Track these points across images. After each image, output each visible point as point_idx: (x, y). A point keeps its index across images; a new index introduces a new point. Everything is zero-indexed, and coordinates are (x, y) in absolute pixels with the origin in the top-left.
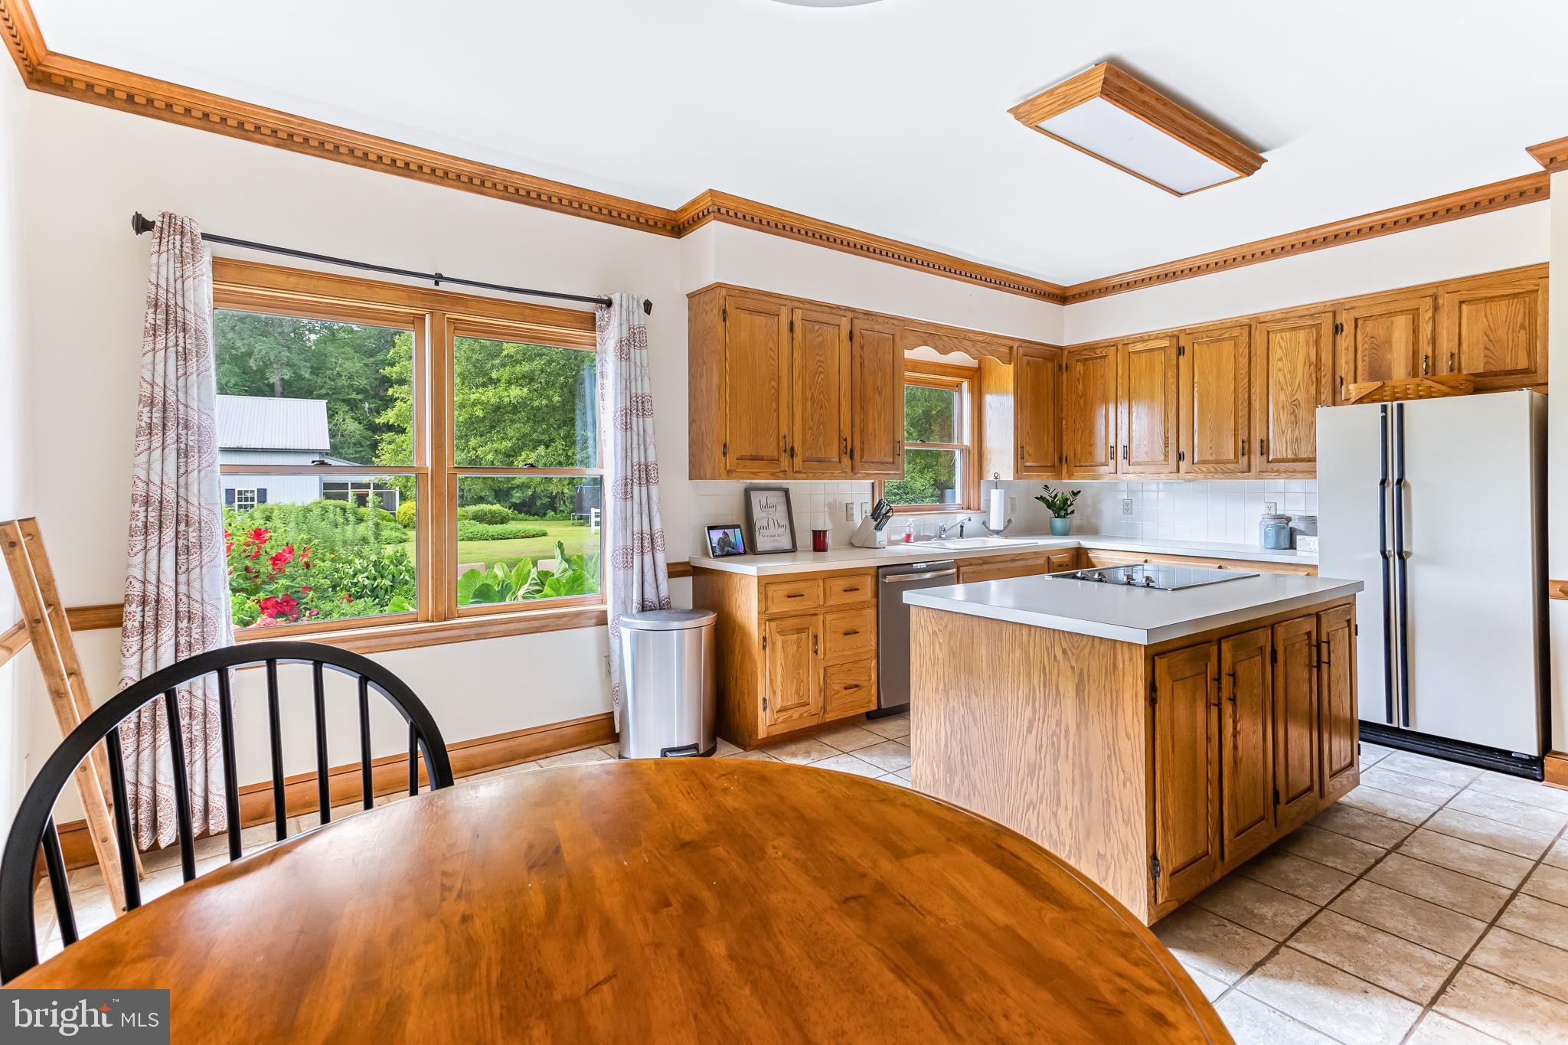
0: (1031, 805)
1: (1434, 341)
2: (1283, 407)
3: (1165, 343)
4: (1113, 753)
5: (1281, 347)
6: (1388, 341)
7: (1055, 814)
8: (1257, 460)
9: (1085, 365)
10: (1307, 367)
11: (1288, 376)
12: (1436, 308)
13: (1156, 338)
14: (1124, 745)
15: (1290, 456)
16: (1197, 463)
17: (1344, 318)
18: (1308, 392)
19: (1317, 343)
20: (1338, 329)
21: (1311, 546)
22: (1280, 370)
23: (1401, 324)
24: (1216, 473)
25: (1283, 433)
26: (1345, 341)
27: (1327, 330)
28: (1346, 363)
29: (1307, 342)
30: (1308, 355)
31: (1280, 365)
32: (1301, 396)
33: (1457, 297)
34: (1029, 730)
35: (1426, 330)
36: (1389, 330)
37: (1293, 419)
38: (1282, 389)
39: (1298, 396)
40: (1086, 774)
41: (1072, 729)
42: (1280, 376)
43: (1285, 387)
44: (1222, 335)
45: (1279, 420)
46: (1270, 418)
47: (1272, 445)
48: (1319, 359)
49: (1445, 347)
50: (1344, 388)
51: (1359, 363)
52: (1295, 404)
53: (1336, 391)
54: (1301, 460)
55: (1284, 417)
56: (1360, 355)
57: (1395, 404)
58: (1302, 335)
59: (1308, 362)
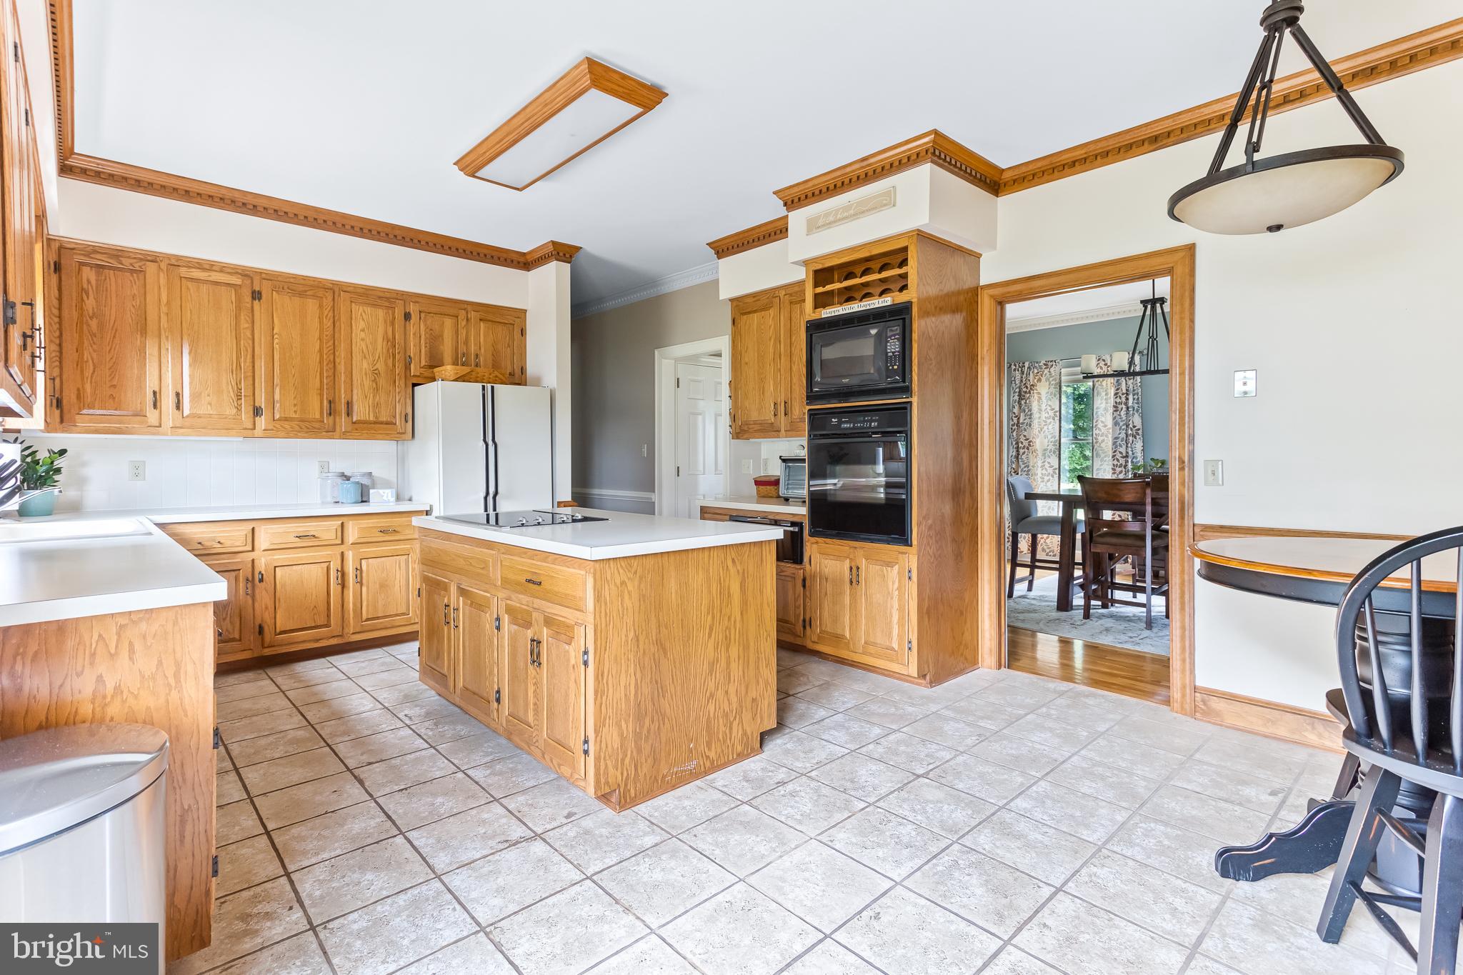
1: (466, 342)
2: (366, 374)
3: (236, 280)
5: (363, 319)
6: (441, 336)
8: (343, 421)
9: (98, 274)
10: (385, 343)
11: (370, 347)
12: (468, 319)
13: (221, 271)
15: (372, 418)
16: (279, 420)
17: (412, 308)
18: (386, 366)
19: (393, 323)
20: (407, 316)
21: (385, 498)
22: (363, 340)
23: (448, 324)
24: (299, 432)
25: (366, 397)
26: (412, 328)
27: (399, 314)
28: (414, 346)
29: (385, 322)
30: (386, 332)
31: (363, 335)
32: (380, 366)
33: (478, 315)
34: (710, 636)
35: (462, 335)
36: (442, 328)
37: (374, 386)
38: (365, 357)
39: (378, 366)
42: (363, 345)
43: (367, 356)
44: (306, 291)
45: (362, 385)
46: (355, 382)
47: (355, 408)
48: (394, 338)
49: (473, 349)
50: (412, 366)
51: (423, 348)
52: (376, 373)
53: (407, 367)
54: (382, 423)
55: (367, 383)
56: (423, 341)
57: (489, 386)
58: (381, 313)
59: (386, 338)
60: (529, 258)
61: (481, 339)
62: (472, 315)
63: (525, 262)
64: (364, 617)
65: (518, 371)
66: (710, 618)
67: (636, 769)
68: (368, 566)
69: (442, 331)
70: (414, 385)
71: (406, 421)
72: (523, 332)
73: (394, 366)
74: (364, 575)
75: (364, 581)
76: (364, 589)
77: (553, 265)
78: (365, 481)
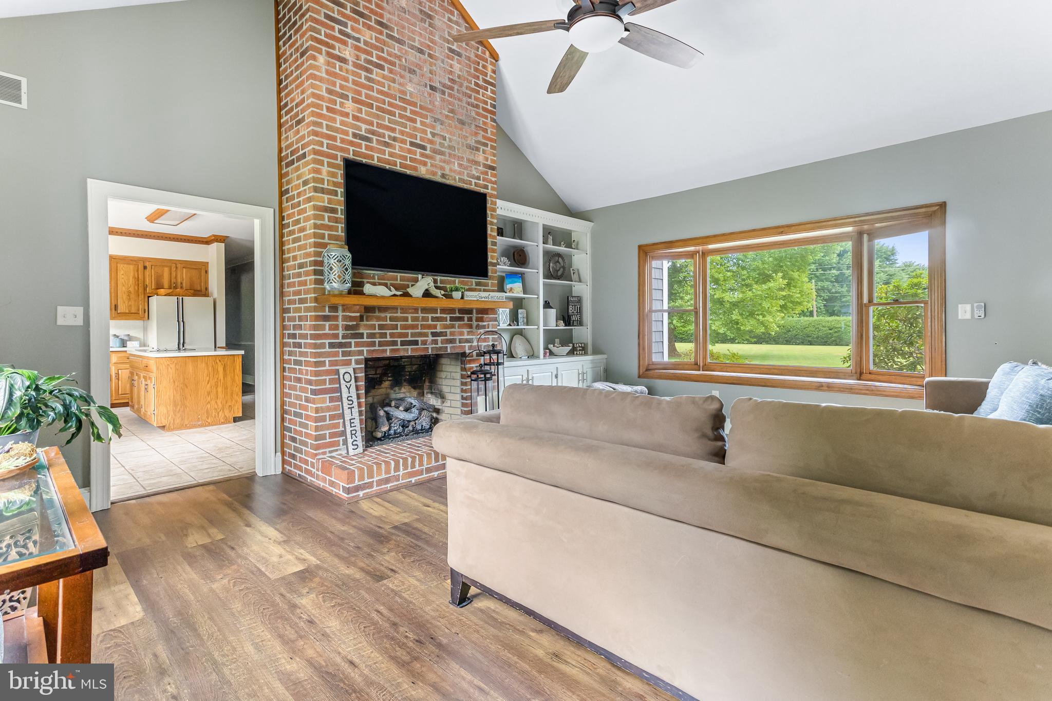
0: (209, 402)
1: (176, 277)
2: (124, 293)
4: (233, 380)
5: (123, 270)
7: (216, 402)
8: (113, 313)
10: (134, 279)
11: (126, 281)
12: (176, 268)
14: (237, 378)
15: (127, 311)
17: (147, 264)
18: (135, 289)
19: (138, 271)
20: (145, 268)
21: (134, 345)
22: (123, 278)
23: (166, 270)
25: (124, 303)
26: (147, 272)
27: (141, 267)
28: (149, 280)
29: (134, 270)
30: (134, 275)
31: (123, 276)
32: (131, 289)
33: (182, 266)
34: (208, 383)
35: (174, 274)
36: (163, 271)
37: (129, 298)
39: (130, 289)
40: (226, 388)
41: (222, 379)
42: (123, 281)
43: (125, 285)
45: (122, 298)
46: (119, 297)
47: (119, 307)
48: (138, 277)
49: (179, 281)
50: (148, 289)
51: (153, 280)
52: (129, 292)
53: (145, 289)
54: (132, 313)
55: (125, 297)
56: (153, 278)
57: (181, 298)
58: (132, 267)
59: (134, 277)
60: (208, 240)
61: (184, 276)
62: (179, 266)
63: (207, 242)
64: (120, 393)
65: (203, 289)
66: (208, 378)
67: (174, 420)
68: (122, 372)
69: (163, 274)
70: (149, 297)
71: (145, 312)
72: (206, 272)
73: (138, 289)
74: (120, 376)
75: (120, 378)
76: (120, 382)
77: (215, 245)
78: (126, 338)
